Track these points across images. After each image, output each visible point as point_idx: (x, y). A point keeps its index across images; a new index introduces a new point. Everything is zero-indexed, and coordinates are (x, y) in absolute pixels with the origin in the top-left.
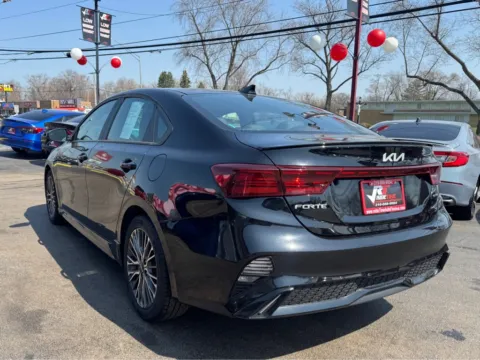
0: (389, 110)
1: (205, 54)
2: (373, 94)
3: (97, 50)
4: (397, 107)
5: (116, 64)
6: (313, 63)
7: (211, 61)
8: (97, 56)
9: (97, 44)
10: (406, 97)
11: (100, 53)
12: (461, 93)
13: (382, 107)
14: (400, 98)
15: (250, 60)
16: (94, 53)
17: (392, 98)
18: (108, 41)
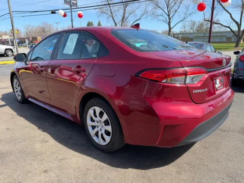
0: (192, 37)
1: (111, 12)
2: (183, 30)
3: (71, 9)
4: (195, 35)
5: (80, 16)
6: (162, 16)
7: (114, 15)
8: (71, 12)
9: (71, 6)
10: (197, 30)
11: (73, 10)
12: (229, 27)
13: (188, 35)
14: (195, 31)
15: (132, 15)
16: (70, 10)
17: (192, 31)
18: (76, 4)
